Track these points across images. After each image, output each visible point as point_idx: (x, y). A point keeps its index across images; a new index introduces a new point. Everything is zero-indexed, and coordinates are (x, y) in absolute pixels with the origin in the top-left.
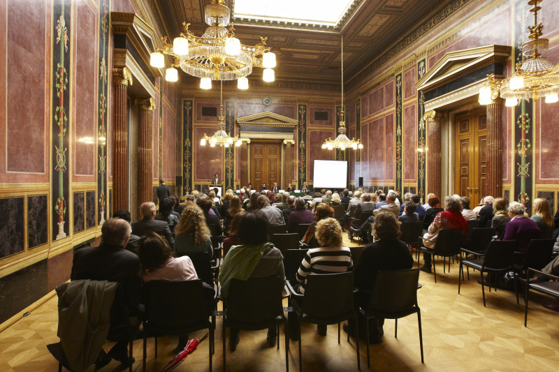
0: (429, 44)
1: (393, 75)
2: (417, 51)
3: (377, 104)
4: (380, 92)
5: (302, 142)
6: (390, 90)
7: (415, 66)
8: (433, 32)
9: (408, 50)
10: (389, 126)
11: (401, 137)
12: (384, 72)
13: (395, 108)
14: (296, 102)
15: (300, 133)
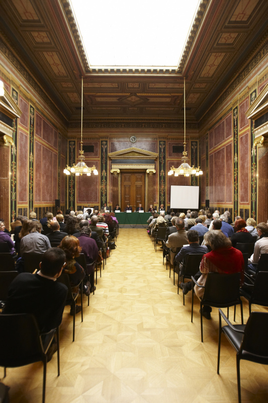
0: (259, 75)
1: (231, 109)
2: (249, 84)
3: (220, 136)
4: (221, 125)
5: (162, 171)
6: (229, 123)
7: (248, 97)
8: (262, 63)
9: (242, 84)
10: (229, 155)
11: (237, 163)
12: (225, 108)
13: (232, 138)
14: (157, 139)
15: (160, 163)
